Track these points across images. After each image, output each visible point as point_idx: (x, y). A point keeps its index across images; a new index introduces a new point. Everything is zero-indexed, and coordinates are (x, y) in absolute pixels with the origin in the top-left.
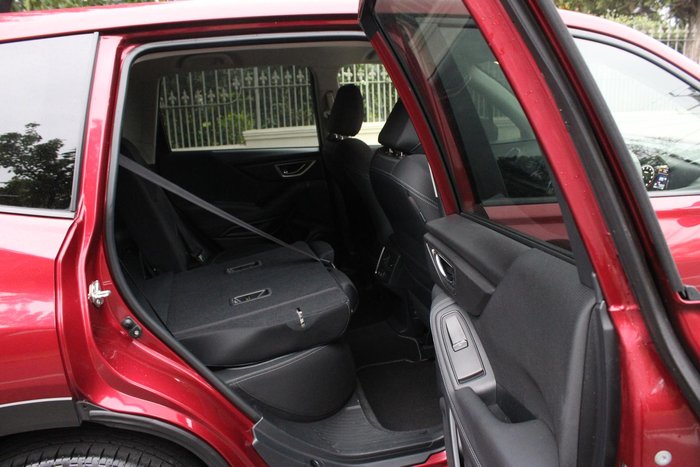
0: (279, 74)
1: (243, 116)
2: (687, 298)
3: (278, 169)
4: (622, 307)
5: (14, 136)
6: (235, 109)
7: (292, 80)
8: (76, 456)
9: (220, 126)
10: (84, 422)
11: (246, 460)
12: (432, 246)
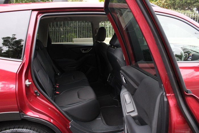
0: (84, 23)
1: (73, 34)
2: (187, 93)
3: (81, 50)
4: (170, 95)
5: (9, 38)
6: (71, 32)
7: (87, 24)
8: (20, 128)
9: (67, 37)
10: (22, 119)
11: (66, 131)
12: (122, 74)
